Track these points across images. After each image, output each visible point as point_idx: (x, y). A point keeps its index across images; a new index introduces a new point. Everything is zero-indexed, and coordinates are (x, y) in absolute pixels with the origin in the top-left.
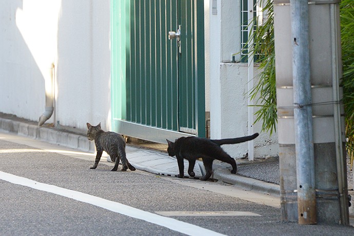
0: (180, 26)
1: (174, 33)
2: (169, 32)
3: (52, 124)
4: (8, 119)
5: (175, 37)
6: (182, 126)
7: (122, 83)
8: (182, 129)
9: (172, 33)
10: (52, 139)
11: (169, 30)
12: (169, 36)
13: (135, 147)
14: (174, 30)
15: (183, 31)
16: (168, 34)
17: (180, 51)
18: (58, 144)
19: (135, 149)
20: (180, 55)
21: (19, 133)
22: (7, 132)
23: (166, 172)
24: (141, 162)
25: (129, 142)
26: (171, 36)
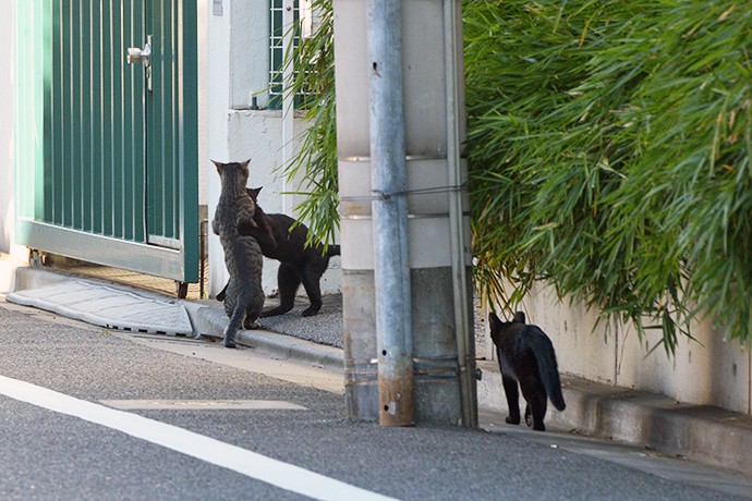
0: (149, 37)
1: (138, 50)
2: (129, 50)
5: (140, 58)
6: (152, 233)
8: (153, 238)
9: (133, 51)
11: (128, 45)
12: (128, 57)
13: (61, 273)
14: (138, 45)
15: (155, 47)
16: (126, 53)
17: (150, 87)
19: (62, 277)
20: (149, 94)
23: (122, 323)
24: (73, 304)
25: (49, 262)
26: (132, 57)
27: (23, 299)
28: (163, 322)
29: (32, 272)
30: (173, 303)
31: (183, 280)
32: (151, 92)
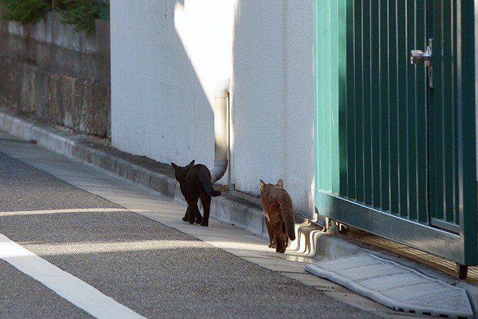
0: (430, 40)
1: (420, 52)
2: (413, 52)
3: (225, 186)
4: (161, 173)
5: (422, 59)
6: (434, 216)
7: (333, 132)
8: (435, 221)
9: (416, 53)
10: (223, 214)
11: (411, 48)
12: (412, 58)
13: (355, 243)
14: (421, 48)
15: (436, 50)
16: (410, 55)
17: (431, 84)
18: (231, 222)
19: (354, 247)
20: (431, 91)
21: (175, 199)
22: (159, 194)
23: (407, 305)
24: (364, 279)
25: (344, 232)
26: (415, 59)
27: (320, 271)
28: (445, 306)
29: (329, 240)
30: (454, 284)
31: (463, 263)
32: (432, 89)
